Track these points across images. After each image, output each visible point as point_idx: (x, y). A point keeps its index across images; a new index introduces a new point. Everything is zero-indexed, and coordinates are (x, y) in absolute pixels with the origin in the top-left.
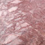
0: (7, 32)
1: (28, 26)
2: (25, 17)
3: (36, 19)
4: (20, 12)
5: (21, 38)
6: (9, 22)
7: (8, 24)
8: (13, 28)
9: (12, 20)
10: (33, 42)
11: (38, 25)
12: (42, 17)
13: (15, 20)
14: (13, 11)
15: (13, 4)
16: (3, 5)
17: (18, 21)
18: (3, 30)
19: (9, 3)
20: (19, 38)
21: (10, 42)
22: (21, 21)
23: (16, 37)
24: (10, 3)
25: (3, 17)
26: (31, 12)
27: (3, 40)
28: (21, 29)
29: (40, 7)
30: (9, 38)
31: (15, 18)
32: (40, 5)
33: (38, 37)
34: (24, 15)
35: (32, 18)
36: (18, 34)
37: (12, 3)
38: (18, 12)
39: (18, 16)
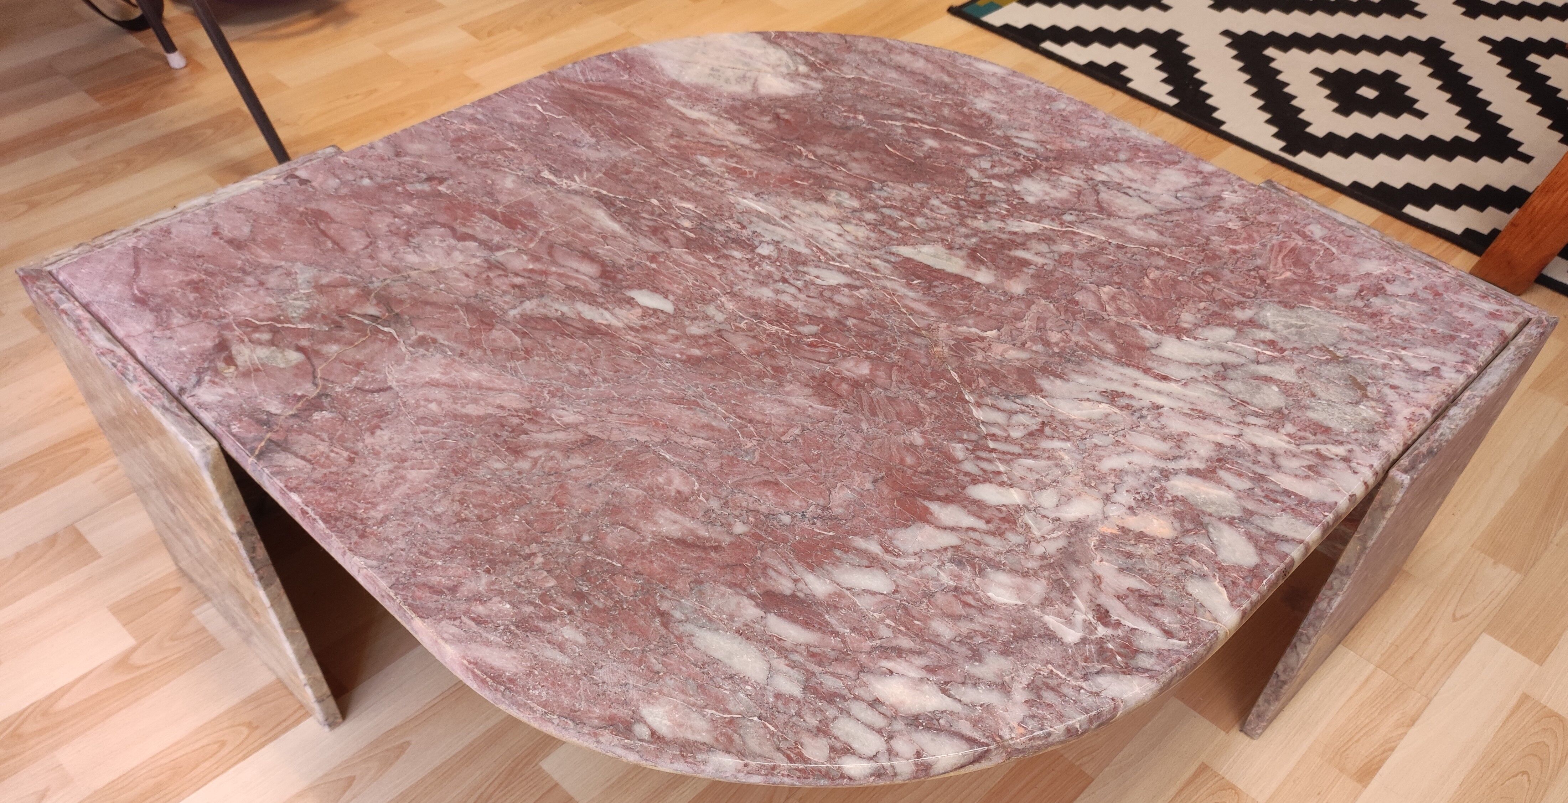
0: (1084, 431)
1: (979, 405)
2: (965, 437)
3: (921, 405)
4: (969, 466)
5: (1037, 390)
6: (1049, 458)
7: (1062, 453)
8: (1047, 430)
9: (1035, 457)
10: (999, 357)
11: (932, 384)
12: (887, 397)
13: (1017, 450)
14: (1002, 484)
15: (980, 517)
16: (1038, 542)
17: (1007, 439)
18: (1096, 445)
19: (999, 533)
20: (1044, 394)
21: (1088, 400)
22: (994, 435)
23: (1055, 402)
24: (991, 527)
25: (1066, 490)
26: (916, 438)
27: (1111, 418)
28: (1016, 413)
29: (859, 430)
30: (1084, 412)
31: (1013, 454)
32: (845, 439)
33: (968, 359)
34: (960, 446)
35: (937, 418)
36: (1040, 404)
37: (980, 524)
38: (984, 471)
39: (994, 455)
